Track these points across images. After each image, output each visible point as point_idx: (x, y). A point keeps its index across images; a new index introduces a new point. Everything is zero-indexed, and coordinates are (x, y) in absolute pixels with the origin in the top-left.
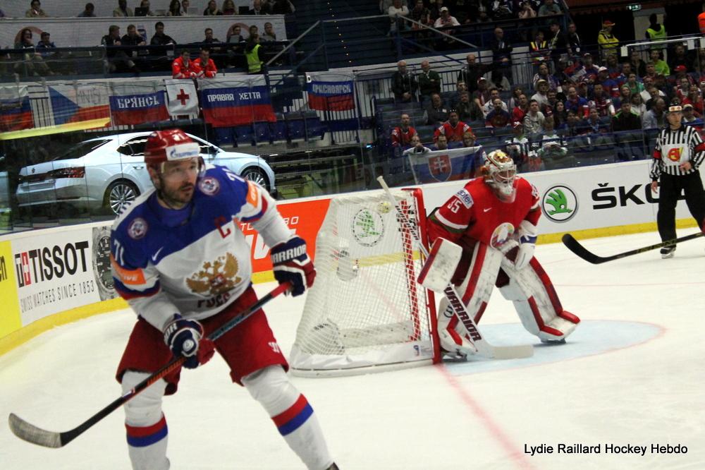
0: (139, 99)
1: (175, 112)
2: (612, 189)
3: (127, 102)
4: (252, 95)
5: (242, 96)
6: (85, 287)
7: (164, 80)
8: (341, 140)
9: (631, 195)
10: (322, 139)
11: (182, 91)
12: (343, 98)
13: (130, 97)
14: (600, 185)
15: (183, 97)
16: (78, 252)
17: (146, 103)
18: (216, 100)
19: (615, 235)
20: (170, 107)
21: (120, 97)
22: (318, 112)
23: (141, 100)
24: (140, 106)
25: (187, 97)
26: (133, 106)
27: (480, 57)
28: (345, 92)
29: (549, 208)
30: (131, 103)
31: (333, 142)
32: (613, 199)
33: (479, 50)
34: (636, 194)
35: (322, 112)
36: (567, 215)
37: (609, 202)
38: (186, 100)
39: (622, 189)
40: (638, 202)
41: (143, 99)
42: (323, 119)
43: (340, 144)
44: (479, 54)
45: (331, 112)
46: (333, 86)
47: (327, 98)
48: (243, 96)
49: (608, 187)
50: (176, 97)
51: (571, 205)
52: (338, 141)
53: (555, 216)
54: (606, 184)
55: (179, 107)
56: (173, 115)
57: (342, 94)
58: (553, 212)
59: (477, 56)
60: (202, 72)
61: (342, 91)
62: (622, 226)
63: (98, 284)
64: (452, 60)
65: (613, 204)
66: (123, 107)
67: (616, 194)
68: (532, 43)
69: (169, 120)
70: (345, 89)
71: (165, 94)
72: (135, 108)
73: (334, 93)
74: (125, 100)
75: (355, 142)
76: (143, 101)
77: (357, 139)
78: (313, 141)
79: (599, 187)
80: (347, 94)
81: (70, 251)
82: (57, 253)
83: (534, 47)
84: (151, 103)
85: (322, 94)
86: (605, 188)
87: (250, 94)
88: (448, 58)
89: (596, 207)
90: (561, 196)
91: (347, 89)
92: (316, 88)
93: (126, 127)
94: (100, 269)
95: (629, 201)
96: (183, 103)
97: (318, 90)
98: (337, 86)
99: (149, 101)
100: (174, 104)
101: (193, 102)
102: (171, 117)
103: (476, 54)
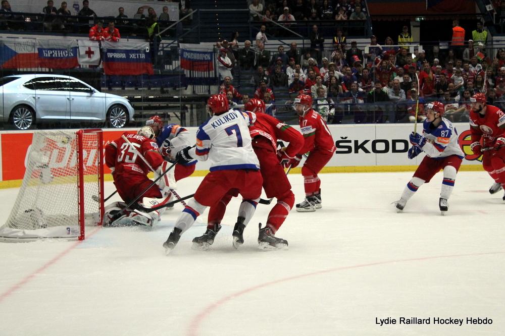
0: (59, 52)
1: (83, 62)
2: (350, 141)
3: (50, 53)
4: (139, 56)
5: (131, 56)
7: (77, 40)
8: (199, 91)
10: (186, 89)
11: (89, 48)
12: (205, 63)
13: (52, 49)
14: (342, 138)
15: (89, 53)
17: (63, 55)
18: (113, 57)
19: (348, 172)
20: (80, 59)
21: (45, 49)
22: (185, 70)
23: (60, 52)
24: (59, 56)
25: (93, 53)
26: (54, 56)
27: (303, 44)
28: (206, 59)
30: (53, 53)
31: (194, 92)
32: (350, 148)
33: (303, 39)
34: (365, 146)
35: (188, 71)
37: (347, 150)
38: (92, 55)
39: (356, 142)
40: (366, 151)
41: (61, 52)
42: (189, 76)
43: (199, 94)
44: (303, 41)
45: (194, 72)
46: (198, 54)
47: (193, 62)
48: (133, 56)
49: (347, 139)
50: (84, 53)
52: (197, 91)
54: (346, 138)
55: (87, 59)
56: (81, 64)
57: (204, 60)
59: (302, 43)
60: (110, 37)
61: (204, 58)
62: (354, 167)
64: (285, 44)
65: (350, 151)
66: (47, 56)
67: (352, 145)
68: (335, 38)
69: (78, 67)
70: (207, 57)
71: (78, 49)
72: (55, 57)
73: (198, 59)
74: (49, 52)
75: (207, 93)
76: (61, 53)
77: (209, 91)
78: (179, 90)
79: (341, 139)
80: (207, 60)
83: (336, 41)
84: (67, 55)
85: (190, 59)
86: (345, 140)
87: (138, 55)
88: (282, 42)
89: (338, 152)
91: (208, 57)
92: (186, 55)
93: (47, 70)
95: (360, 150)
96: (90, 57)
97: (187, 56)
98: (201, 55)
99: (65, 53)
100: (83, 57)
101: (96, 57)
102: (80, 66)
103: (301, 41)
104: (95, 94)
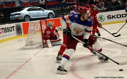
2: (111, 16)
6: (14, 34)
9: (114, 17)
10: (68, 7)
16: (13, 28)
18: (48, 1)
20: (40, 2)
21: (31, 1)
29: (100, 19)
36: (103, 20)
40: (115, 18)
42: (68, 3)
51: (103, 19)
53: (101, 21)
58: (100, 20)
63: (16, 33)
65: (111, 18)
72: (34, 2)
81: (11, 28)
82: (8, 28)
84: (37, 1)
86: (109, 16)
89: (108, 19)
90: (102, 17)
93: (32, 6)
94: (17, 31)
101: (44, 1)
104: (44, 11)
